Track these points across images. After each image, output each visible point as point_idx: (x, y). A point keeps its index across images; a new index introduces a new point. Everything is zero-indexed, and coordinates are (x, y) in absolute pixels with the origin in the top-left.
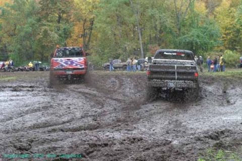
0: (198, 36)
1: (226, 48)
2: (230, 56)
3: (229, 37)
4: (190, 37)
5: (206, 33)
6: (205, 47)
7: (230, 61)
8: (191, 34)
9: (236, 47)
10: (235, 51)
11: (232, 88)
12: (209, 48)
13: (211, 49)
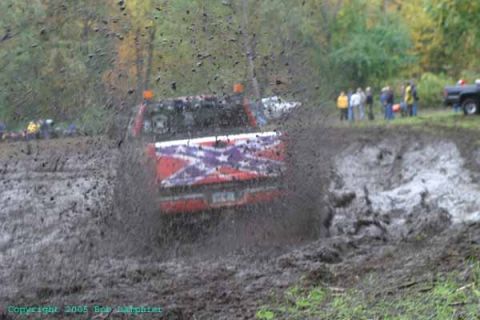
0: (366, 49)
1: (425, 70)
2: (433, 85)
3: (429, 47)
4: (351, 51)
5: (381, 43)
6: (383, 71)
7: (435, 95)
8: (352, 44)
9: (445, 67)
10: (442, 74)
11: (416, 149)
12: (390, 71)
13: (395, 73)
